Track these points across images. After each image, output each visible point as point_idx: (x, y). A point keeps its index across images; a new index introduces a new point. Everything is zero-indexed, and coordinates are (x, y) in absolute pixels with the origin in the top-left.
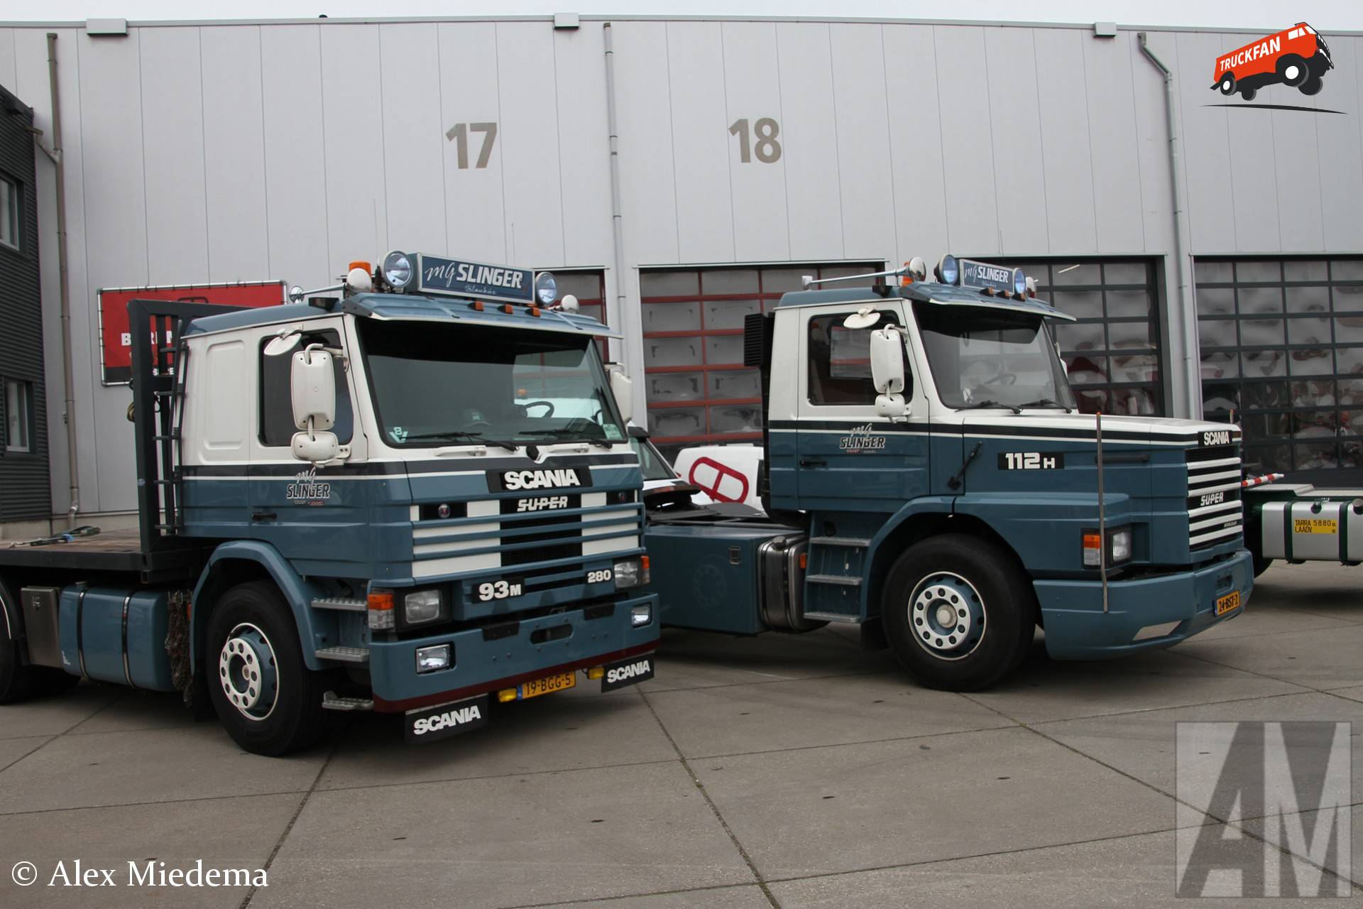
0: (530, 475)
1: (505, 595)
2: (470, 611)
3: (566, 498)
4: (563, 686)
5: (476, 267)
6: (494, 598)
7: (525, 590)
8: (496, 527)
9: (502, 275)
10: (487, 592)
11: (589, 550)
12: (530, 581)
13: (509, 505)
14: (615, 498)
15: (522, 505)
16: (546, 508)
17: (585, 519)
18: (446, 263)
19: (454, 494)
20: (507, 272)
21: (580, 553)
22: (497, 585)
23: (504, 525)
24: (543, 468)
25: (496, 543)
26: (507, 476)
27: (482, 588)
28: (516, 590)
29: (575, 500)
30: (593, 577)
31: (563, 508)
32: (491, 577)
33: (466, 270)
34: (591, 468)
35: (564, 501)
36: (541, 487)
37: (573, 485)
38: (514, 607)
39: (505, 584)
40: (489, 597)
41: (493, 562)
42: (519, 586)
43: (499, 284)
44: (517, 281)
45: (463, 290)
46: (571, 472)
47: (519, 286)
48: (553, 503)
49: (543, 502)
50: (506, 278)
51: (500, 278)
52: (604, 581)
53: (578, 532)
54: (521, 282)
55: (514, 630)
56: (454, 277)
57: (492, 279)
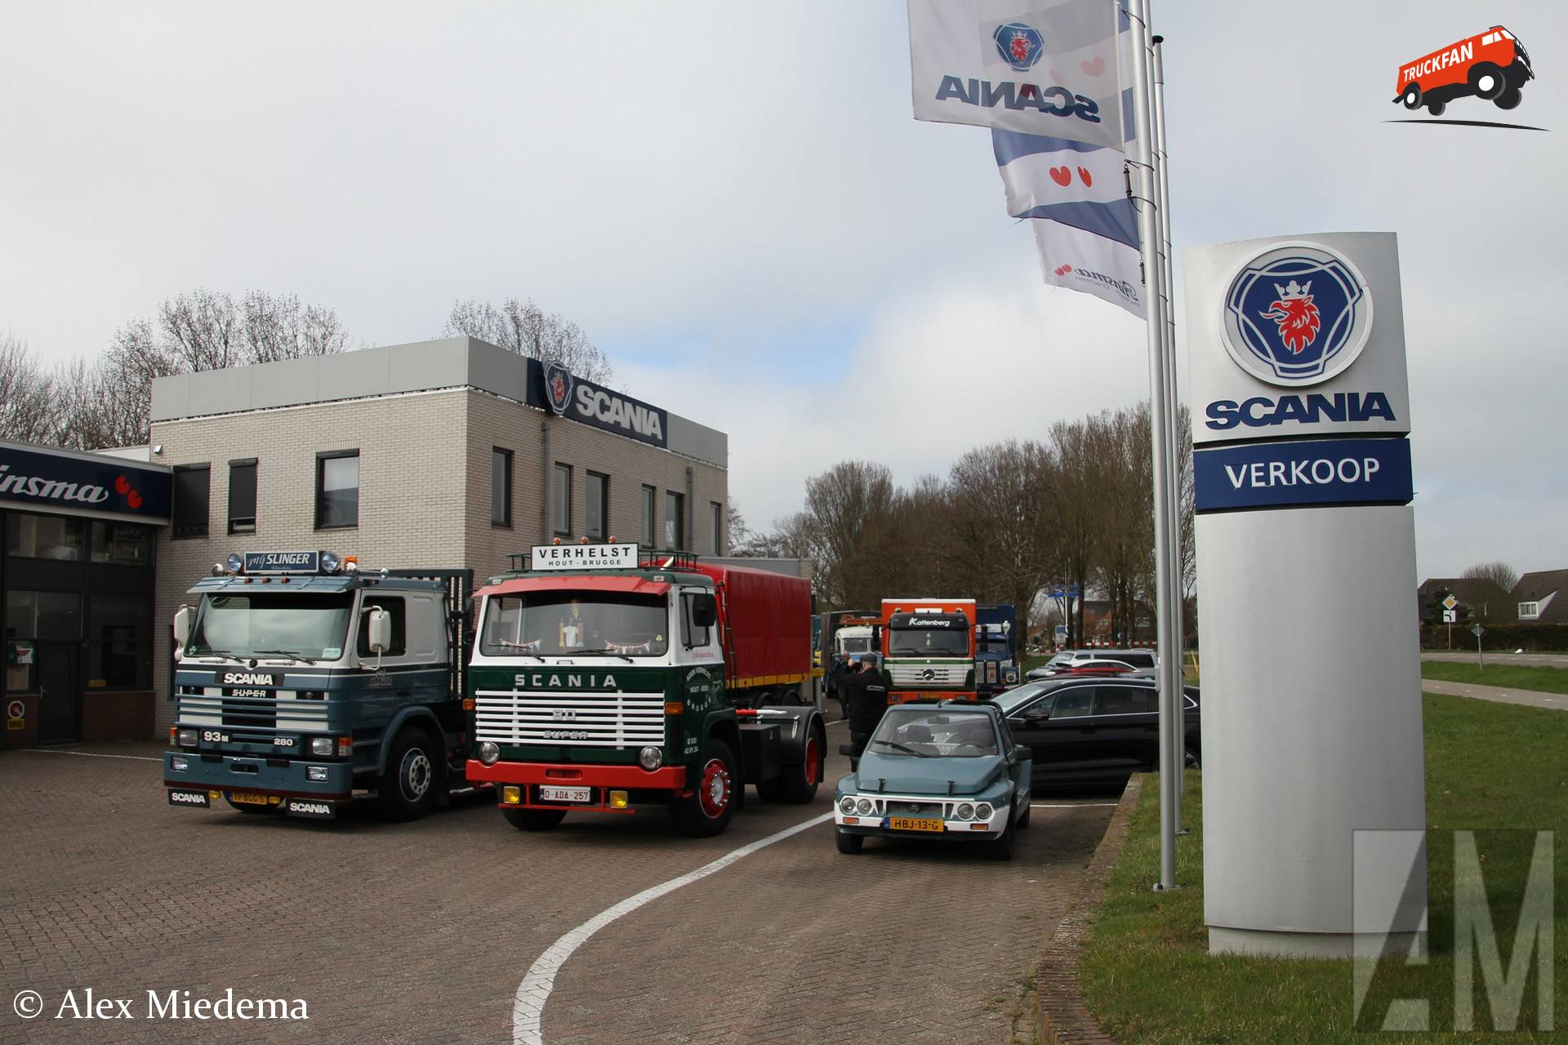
0: (241, 676)
1: (219, 740)
2: (203, 746)
3: (265, 692)
4: (258, 802)
5: (278, 555)
6: (212, 740)
7: (232, 740)
8: (220, 703)
9: (296, 557)
10: (208, 736)
11: (281, 725)
12: (235, 735)
13: (228, 691)
14: (301, 694)
15: (235, 692)
16: (250, 696)
17: (278, 706)
18: (260, 555)
19: (199, 683)
20: (299, 555)
21: (275, 726)
22: (214, 734)
23: (224, 702)
24: (250, 673)
25: (220, 712)
26: (227, 676)
27: (206, 734)
28: (225, 739)
29: (271, 693)
30: (277, 742)
31: (262, 697)
32: (212, 729)
33: (272, 557)
34: (286, 675)
35: (263, 693)
36: (245, 683)
37: (267, 684)
38: (224, 748)
39: (219, 734)
40: (210, 739)
41: (217, 722)
42: (227, 737)
43: (293, 563)
44: (305, 560)
45: (270, 569)
46: (269, 677)
47: (307, 562)
48: (256, 693)
49: (249, 692)
50: (298, 558)
51: (294, 559)
52: (286, 745)
53: (274, 713)
54: (308, 560)
55: (220, 760)
56: (265, 563)
57: (289, 560)
